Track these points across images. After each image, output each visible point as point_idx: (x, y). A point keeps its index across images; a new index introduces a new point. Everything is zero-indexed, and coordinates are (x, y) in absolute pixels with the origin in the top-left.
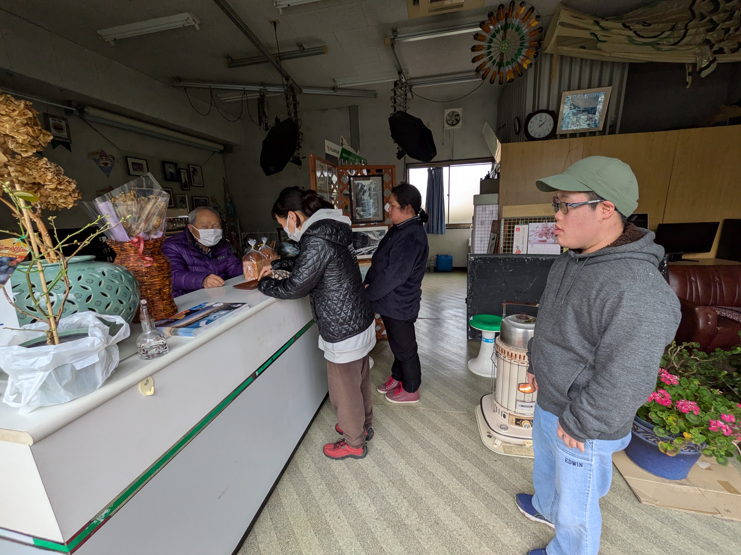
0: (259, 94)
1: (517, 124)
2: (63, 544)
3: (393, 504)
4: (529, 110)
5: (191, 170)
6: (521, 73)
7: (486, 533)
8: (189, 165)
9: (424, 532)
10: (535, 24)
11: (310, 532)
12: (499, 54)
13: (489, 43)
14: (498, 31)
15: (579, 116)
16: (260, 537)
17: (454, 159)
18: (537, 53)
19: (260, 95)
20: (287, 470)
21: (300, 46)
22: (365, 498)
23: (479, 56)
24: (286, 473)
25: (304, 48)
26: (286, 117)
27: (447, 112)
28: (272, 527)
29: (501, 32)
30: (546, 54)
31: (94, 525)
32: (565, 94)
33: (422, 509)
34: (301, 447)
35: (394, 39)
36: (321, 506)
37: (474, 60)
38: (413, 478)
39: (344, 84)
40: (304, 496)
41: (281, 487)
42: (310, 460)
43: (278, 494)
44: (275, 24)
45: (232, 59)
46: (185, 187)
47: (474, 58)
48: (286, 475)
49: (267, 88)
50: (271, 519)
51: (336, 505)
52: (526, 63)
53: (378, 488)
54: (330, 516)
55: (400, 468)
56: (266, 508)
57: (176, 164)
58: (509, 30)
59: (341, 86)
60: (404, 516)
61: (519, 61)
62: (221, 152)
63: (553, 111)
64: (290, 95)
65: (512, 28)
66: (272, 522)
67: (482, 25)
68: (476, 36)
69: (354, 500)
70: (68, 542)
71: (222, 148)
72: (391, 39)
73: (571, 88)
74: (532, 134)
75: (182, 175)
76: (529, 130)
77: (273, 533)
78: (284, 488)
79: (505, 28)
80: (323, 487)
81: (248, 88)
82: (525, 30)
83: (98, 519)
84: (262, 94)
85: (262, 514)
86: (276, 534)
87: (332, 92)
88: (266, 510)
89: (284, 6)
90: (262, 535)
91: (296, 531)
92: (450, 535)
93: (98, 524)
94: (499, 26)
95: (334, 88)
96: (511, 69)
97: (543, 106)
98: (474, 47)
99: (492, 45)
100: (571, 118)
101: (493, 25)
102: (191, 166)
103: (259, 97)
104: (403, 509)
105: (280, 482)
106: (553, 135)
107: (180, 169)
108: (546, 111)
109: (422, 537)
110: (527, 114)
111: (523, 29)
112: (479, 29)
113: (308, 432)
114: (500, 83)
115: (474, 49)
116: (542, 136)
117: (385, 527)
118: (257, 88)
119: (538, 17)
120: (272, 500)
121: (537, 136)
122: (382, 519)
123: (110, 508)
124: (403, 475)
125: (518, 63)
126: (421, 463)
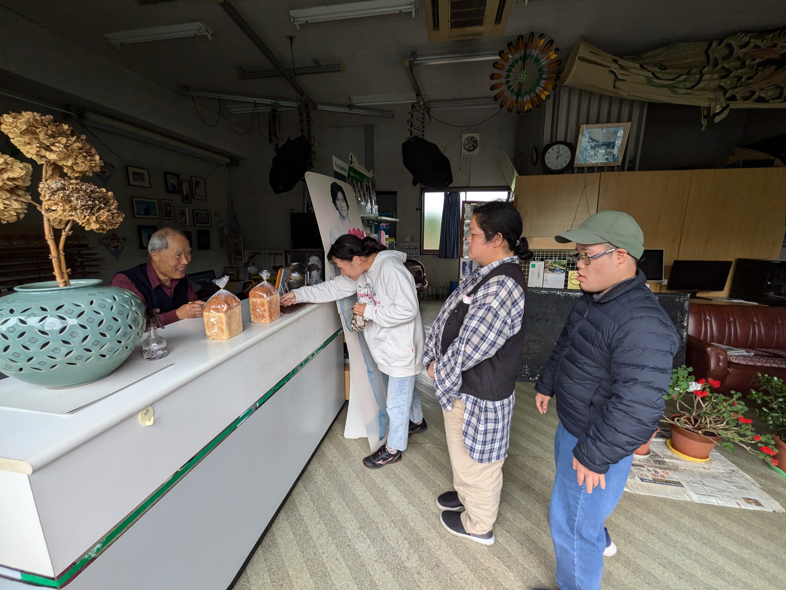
0: (271, 107)
1: (535, 154)
2: (53, 579)
3: (393, 545)
4: (547, 139)
5: (194, 182)
6: (539, 105)
7: (488, 576)
8: (192, 177)
9: (424, 576)
10: (554, 56)
11: (306, 574)
12: (518, 83)
13: (508, 72)
14: (516, 61)
15: (597, 149)
16: (252, 580)
17: (471, 186)
18: (555, 85)
19: (272, 109)
20: (284, 508)
21: (316, 63)
22: (365, 539)
23: (497, 84)
24: (282, 511)
25: (320, 65)
26: (299, 135)
27: (465, 136)
28: (266, 568)
29: (520, 62)
30: (565, 86)
31: (85, 560)
32: (583, 127)
33: (423, 552)
34: (300, 484)
35: (413, 61)
36: (318, 546)
37: (493, 88)
38: (416, 518)
39: (360, 103)
40: (300, 535)
41: (276, 525)
42: (308, 498)
43: (273, 534)
44: (291, 39)
45: (244, 71)
46: (186, 199)
47: (493, 86)
48: (282, 514)
49: (280, 102)
50: (265, 560)
51: (333, 547)
52: (544, 95)
53: (378, 528)
54: (327, 558)
55: (402, 508)
56: (260, 547)
57: (178, 176)
58: (528, 61)
59: (357, 105)
60: (404, 558)
61: (537, 91)
62: (227, 165)
63: (571, 143)
64: (304, 111)
65: (531, 59)
66: (266, 563)
67: (501, 54)
68: (495, 64)
69: (353, 541)
70: (59, 577)
71: (228, 161)
72: (410, 61)
73: (590, 121)
74: (549, 166)
75: (184, 187)
76: (547, 161)
77: (266, 575)
78: (280, 527)
79: (525, 58)
80: (322, 526)
81: (259, 100)
82: (544, 62)
83: (89, 553)
84: (274, 108)
85: (256, 555)
86: (270, 576)
87: (347, 110)
88: (260, 551)
89: (301, 23)
90: (255, 577)
91: (290, 573)
92: (451, 579)
93: (90, 559)
94: (518, 56)
95: (350, 106)
96: (529, 99)
97: (561, 137)
98: (493, 75)
99: (511, 74)
100: (589, 151)
101: (512, 55)
102: (193, 178)
103: (270, 110)
104: (404, 550)
105: (276, 521)
106: (570, 168)
107: (182, 180)
108: (564, 143)
109: (422, 580)
110: (545, 144)
111: (542, 61)
112: (498, 57)
113: (308, 468)
114: (518, 112)
115: (492, 77)
116: (559, 168)
117: (385, 570)
118: (269, 102)
119: (557, 50)
120: (266, 541)
121: (554, 168)
122: (381, 561)
123: (102, 543)
124: (405, 515)
125: (536, 93)
126: (425, 503)
